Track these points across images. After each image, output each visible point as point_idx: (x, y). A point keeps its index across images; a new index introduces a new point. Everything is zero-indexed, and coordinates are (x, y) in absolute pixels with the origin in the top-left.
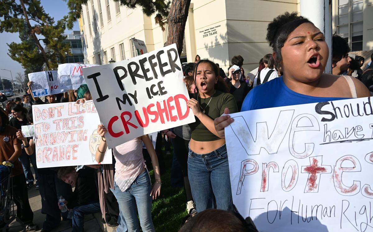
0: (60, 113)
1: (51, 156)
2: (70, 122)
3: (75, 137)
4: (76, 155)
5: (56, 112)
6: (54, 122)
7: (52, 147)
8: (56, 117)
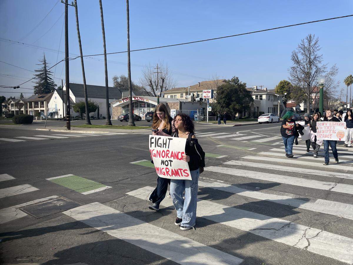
0: (326, 124)
1: (322, 137)
2: (330, 128)
3: (331, 132)
4: (331, 137)
5: (325, 124)
6: (324, 127)
7: (323, 134)
8: (325, 125)
